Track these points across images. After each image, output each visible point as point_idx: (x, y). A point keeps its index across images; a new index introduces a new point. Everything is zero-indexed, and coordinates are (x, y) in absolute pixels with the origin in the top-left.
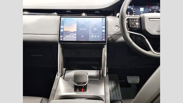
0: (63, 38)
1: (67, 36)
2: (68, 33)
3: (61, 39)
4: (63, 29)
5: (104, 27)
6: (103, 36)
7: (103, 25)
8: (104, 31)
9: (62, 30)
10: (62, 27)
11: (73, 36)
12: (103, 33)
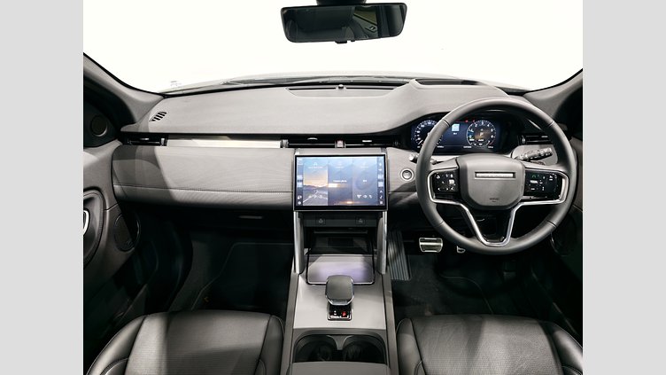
0: (301, 200)
1: (310, 197)
2: (311, 190)
3: (300, 203)
4: (302, 181)
5: (381, 177)
6: (379, 194)
7: (379, 173)
8: (381, 184)
9: (299, 185)
10: (299, 177)
11: (321, 197)
12: (379, 189)
